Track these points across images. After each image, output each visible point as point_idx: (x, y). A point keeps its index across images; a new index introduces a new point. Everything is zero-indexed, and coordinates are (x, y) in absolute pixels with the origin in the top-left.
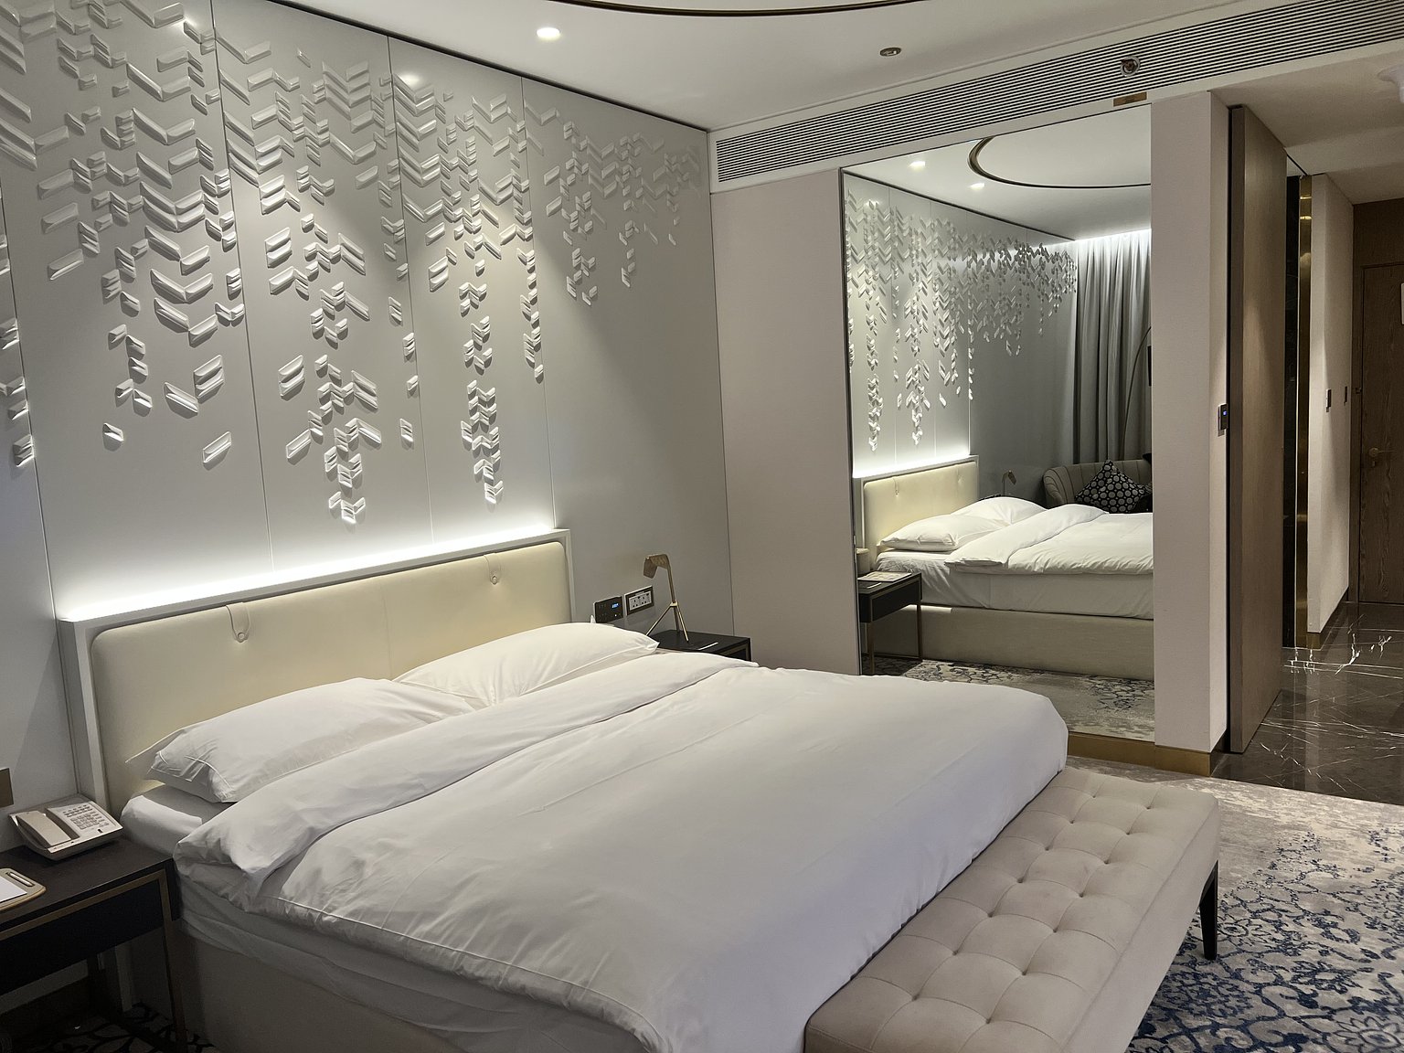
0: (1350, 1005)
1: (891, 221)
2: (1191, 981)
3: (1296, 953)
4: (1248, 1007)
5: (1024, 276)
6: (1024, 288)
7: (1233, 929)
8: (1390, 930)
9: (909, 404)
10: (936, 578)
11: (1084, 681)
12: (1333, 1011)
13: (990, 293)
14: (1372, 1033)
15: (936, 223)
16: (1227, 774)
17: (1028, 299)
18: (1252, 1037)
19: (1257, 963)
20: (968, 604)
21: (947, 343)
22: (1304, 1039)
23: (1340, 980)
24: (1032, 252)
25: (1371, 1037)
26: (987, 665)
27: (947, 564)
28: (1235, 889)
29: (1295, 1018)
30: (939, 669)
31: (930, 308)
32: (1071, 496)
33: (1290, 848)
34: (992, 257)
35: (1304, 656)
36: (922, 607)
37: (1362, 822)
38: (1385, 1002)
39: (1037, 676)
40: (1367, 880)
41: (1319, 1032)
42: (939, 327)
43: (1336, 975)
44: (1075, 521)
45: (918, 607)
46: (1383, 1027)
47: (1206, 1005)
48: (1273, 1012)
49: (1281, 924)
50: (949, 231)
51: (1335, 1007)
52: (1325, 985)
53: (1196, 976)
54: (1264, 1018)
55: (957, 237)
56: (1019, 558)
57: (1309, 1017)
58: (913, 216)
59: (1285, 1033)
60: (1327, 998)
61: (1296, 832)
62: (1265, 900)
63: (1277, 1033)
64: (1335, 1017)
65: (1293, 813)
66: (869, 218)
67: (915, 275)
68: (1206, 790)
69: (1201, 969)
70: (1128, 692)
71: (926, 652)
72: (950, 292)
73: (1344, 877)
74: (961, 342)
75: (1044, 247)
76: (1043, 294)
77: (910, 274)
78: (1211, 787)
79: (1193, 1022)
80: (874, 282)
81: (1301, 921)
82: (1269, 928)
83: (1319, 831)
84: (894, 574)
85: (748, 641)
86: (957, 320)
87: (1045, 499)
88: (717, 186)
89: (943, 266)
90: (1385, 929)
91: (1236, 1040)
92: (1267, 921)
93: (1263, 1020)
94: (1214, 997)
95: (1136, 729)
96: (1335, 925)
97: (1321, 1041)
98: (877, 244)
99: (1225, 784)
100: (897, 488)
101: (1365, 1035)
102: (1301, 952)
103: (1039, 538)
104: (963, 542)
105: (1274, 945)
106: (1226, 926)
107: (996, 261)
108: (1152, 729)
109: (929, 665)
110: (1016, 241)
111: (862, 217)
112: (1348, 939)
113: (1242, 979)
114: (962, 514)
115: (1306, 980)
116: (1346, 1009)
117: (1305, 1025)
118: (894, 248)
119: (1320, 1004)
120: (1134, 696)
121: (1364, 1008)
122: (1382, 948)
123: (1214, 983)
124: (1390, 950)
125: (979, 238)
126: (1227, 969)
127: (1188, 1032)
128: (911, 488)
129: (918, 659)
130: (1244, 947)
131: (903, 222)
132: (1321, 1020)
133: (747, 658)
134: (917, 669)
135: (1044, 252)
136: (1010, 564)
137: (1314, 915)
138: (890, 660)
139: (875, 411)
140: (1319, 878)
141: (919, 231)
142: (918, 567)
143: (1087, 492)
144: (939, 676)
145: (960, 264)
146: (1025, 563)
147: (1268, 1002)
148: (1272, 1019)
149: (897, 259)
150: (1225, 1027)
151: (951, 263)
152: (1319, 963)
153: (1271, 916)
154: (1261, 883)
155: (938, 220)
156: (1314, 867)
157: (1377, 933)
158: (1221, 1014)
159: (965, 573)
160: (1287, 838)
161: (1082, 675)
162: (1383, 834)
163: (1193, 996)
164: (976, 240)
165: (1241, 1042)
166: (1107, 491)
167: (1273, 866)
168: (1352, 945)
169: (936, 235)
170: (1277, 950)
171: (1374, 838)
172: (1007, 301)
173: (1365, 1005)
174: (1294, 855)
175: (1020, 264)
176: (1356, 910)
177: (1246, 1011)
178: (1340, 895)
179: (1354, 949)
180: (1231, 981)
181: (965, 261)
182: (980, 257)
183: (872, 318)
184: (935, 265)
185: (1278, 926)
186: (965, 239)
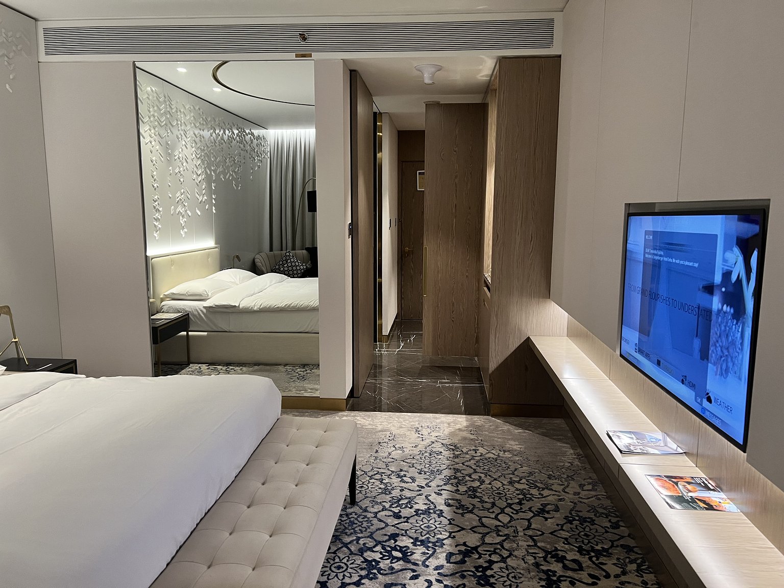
0: (415, 513)
1: (165, 101)
2: (346, 518)
3: (390, 493)
4: (372, 525)
5: (242, 146)
6: (242, 152)
7: (362, 487)
8: (428, 474)
9: (178, 213)
10: (198, 316)
11: (281, 368)
12: (408, 518)
13: (223, 153)
14: (425, 525)
15: (192, 107)
16: (353, 408)
17: (244, 159)
18: (375, 540)
19: (374, 502)
20: (217, 330)
21: (200, 178)
22: (397, 535)
23: (410, 502)
24: (246, 133)
25: (425, 527)
26: (228, 364)
27: (204, 307)
28: (361, 466)
29: (392, 526)
30: (200, 368)
31: (190, 157)
32: (269, 269)
33: (383, 441)
34: (224, 132)
35: (381, 347)
36: (190, 333)
37: (412, 424)
38: (429, 508)
39: (256, 367)
40: (416, 451)
41: (403, 530)
42: (195, 169)
43: (408, 500)
44: (274, 282)
45: (187, 334)
46: (429, 521)
47: (353, 529)
48: (383, 525)
49: (383, 480)
50: (200, 114)
51: (409, 516)
52: (404, 506)
53: (347, 515)
54: (379, 529)
55: (204, 117)
56: (245, 303)
57: (398, 524)
58: (178, 101)
59: (389, 534)
60: (406, 512)
61: (385, 433)
62: (375, 469)
63: (386, 535)
64: (409, 521)
65: (383, 424)
66: (150, 97)
67: (180, 136)
68: (344, 418)
69: (349, 511)
70: (303, 372)
71: (192, 359)
72: (201, 149)
73: (407, 451)
74: (208, 179)
75: (252, 131)
76: (252, 157)
77: (177, 135)
78: (346, 416)
79: (347, 539)
80: (155, 137)
81: (391, 476)
82: (378, 483)
83: (395, 431)
84: (172, 314)
85: (75, 361)
86: (206, 166)
87: (256, 270)
88: (43, 57)
89: (196, 133)
90: (425, 473)
91: (368, 543)
92: (376, 479)
93: (379, 530)
94: (357, 524)
95: (309, 391)
96: (405, 476)
97: (405, 534)
98: (156, 114)
99: (353, 413)
100: (172, 262)
101: (422, 527)
102: (392, 492)
103: (256, 292)
104: (213, 294)
105: (380, 491)
106: (358, 486)
107: (227, 135)
108: (317, 390)
109: (194, 367)
110: (237, 125)
111: (147, 96)
112: (411, 481)
113: (368, 512)
114: (212, 278)
115: (396, 505)
116: (414, 516)
117: (398, 528)
118: (167, 118)
119: (403, 516)
120: (307, 373)
121: (421, 514)
122: (425, 483)
123: (356, 517)
124: (428, 483)
125: (217, 120)
126: (361, 508)
127: (346, 545)
128: (180, 262)
129: (188, 364)
130: (368, 495)
131: (172, 103)
132: (403, 523)
133: (75, 372)
134: (187, 369)
135: (252, 134)
136: (241, 306)
137: (396, 472)
138: (170, 366)
139: (157, 215)
140: (396, 454)
141: (182, 110)
142: (187, 309)
143: (277, 267)
144: (200, 373)
145: (206, 133)
146: (249, 305)
147: (380, 521)
148: (383, 528)
149: (169, 125)
150: (363, 538)
151: (201, 132)
152: (400, 496)
153: (378, 477)
154: (372, 461)
155: (193, 106)
156: (394, 449)
157: (423, 476)
158: (360, 532)
159: (215, 312)
160: (381, 436)
161: (280, 365)
162: (420, 428)
163: (346, 525)
164: (215, 121)
165: (370, 544)
166: (288, 267)
167: (377, 451)
168: (413, 483)
169: (192, 114)
170: (382, 493)
171: (417, 431)
172: (232, 159)
173: (421, 512)
174: (385, 444)
175: (240, 139)
176: (413, 466)
177: (372, 527)
178: (406, 461)
179: (414, 486)
180: (363, 514)
181: (209, 132)
182: (217, 131)
183: (154, 158)
184: (192, 133)
185: (381, 481)
186: (209, 120)
